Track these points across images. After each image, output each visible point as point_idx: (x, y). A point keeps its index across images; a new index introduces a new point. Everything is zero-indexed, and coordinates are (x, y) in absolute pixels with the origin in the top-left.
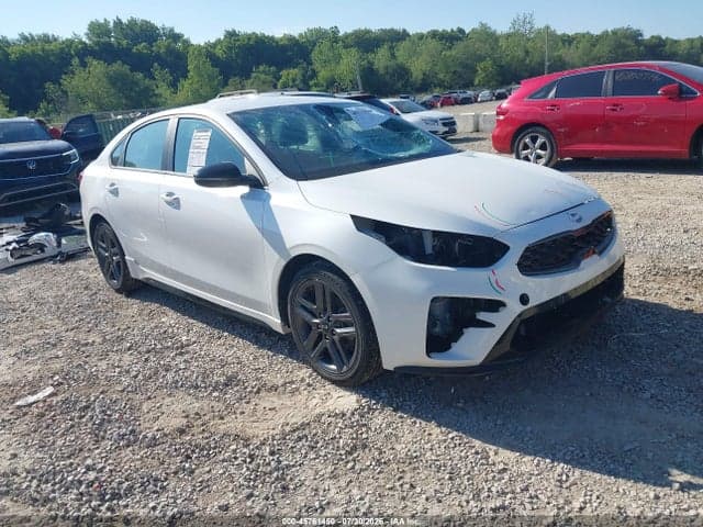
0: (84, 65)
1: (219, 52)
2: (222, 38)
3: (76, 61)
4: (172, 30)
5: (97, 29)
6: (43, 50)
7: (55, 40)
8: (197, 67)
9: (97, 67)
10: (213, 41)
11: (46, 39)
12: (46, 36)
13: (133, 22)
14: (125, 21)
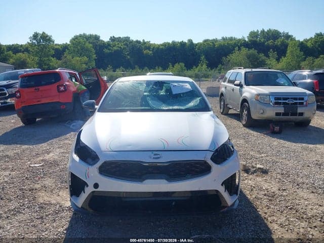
0: (239, 49)
1: (309, 44)
2: (313, 37)
3: (237, 48)
4: (288, 33)
5: (253, 34)
6: (228, 44)
7: (235, 39)
8: (292, 52)
9: (244, 51)
10: (308, 38)
11: (231, 39)
12: (232, 38)
13: (269, 31)
14: (266, 30)
